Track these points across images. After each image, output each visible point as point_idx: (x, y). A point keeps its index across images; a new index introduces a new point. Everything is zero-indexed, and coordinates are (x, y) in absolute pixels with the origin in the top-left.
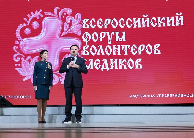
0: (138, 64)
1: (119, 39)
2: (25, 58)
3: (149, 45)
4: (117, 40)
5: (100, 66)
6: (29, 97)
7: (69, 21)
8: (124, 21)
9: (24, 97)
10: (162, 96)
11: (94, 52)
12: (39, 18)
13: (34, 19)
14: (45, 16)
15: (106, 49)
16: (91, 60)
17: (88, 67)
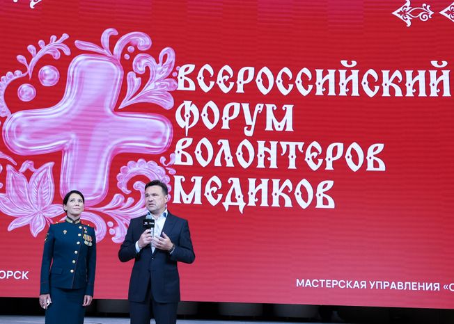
0: (322, 196)
1: (276, 123)
2: (17, 168)
3: (355, 146)
4: (269, 128)
5: (220, 196)
6: (24, 275)
7: (141, 69)
8: (290, 74)
9: (10, 273)
10: (385, 286)
11: (205, 156)
12: (59, 58)
13: (46, 60)
14: (76, 52)
15: (239, 149)
16: (198, 180)
17: (187, 199)
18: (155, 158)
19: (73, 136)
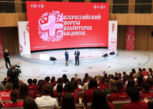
0: (84, 33)
2: (43, 33)
3: (88, 26)
4: (77, 24)
5: (70, 34)
6: (46, 47)
7: (58, 17)
8: (79, 16)
9: (44, 47)
11: (68, 29)
12: (47, 16)
13: (45, 16)
14: (49, 15)
15: (73, 28)
16: (67, 32)
17: (66, 35)
18: (61, 30)
19: (50, 27)
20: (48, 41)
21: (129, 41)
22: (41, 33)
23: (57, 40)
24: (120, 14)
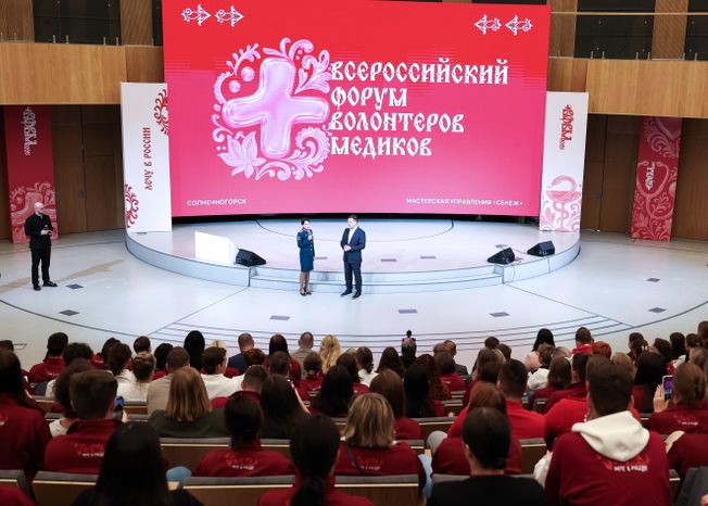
0: (423, 148)
1: (396, 101)
2: (233, 136)
3: (446, 116)
4: (391, 104)
5: (360, 149)
6: (244, 201)
7: (307, 67)
8: (405, 67)
9: (235, 201)
10: (459, 202)
11: (350, 123)
12: (253, 61)
13: (245, 63)
14: (264, 56)
15: (372, 119)
16: (346, 139)
17: (340, 151)
18: (319, 126)
19: (266, 114)
20: (254, 174)
21: (649, 197)
22: (226, 140)
23: (299, 175)
24: (605, 62)
